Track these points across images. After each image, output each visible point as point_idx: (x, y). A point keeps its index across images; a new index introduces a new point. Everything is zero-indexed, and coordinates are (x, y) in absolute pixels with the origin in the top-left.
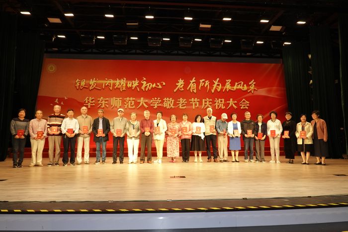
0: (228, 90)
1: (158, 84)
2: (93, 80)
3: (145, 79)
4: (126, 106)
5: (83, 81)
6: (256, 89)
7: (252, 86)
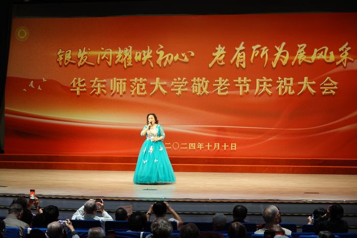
0: (300, 63)
1: (183, 55)
2: (82, 51)
3: (162, 47)
4: (133, 92)
5: (68, 52)
6: (350, 59)
7: (344, 54)
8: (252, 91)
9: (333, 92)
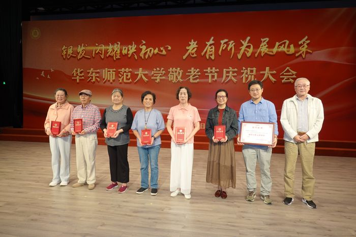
0: (262, 54)
2: (81, 46)
3: (144, 42)
4: (121, 79)
5: (70, 48)
6: (309, 51)
7: (304, 47)
8: (220, 79)
9: (292, 81)
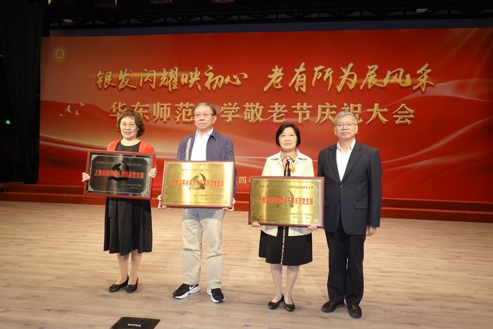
0: (370, 87)
2: (124, 72)
3: (211, 68)
4: (178, 117)
5: (108, 74)
6: (430, 83)
7: (423, 77)
8: (312, 119)
9: (409, 122)
